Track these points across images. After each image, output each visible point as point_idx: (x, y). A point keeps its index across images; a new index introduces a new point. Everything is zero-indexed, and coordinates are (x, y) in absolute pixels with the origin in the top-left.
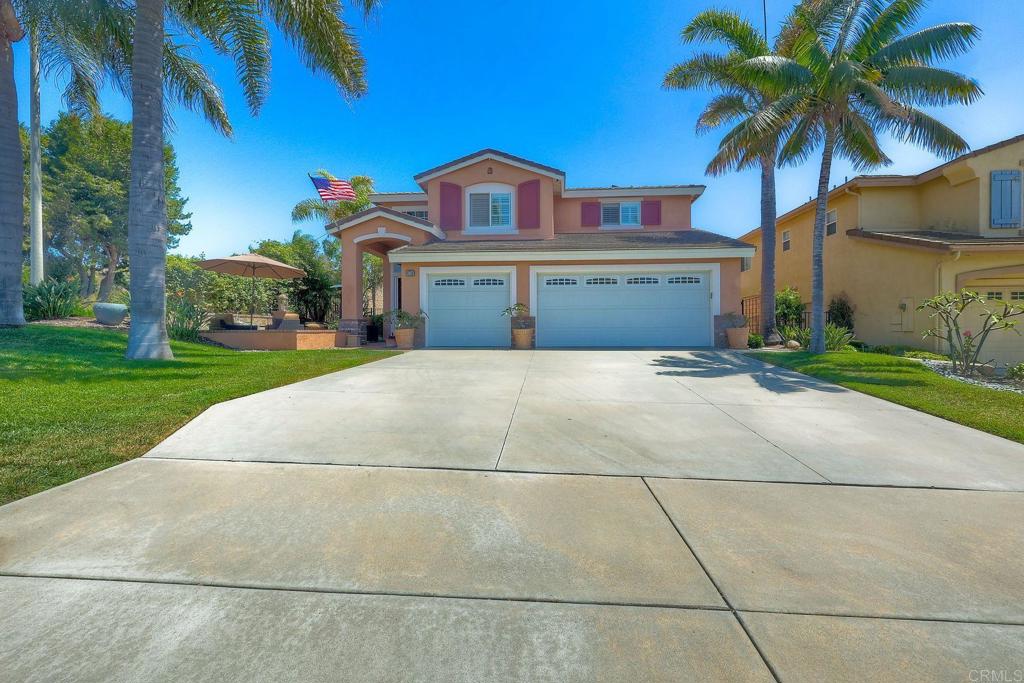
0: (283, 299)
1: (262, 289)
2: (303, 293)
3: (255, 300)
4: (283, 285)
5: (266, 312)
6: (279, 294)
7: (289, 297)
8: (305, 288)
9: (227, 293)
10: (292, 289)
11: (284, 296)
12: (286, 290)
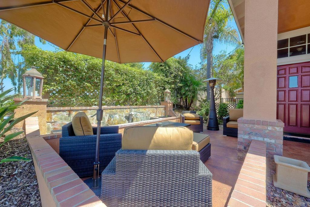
0: (167, 92)
1: (153, 85)
2: (180, 89)
3: (148, 93)
4: (168, 83)
5: (156, 102)
6: (165, 89)
7: (171, 91)
8: (181, 85)
9: (124, 88)
10: (173, 86)
11: (168, 90)
12: (169, 86)
